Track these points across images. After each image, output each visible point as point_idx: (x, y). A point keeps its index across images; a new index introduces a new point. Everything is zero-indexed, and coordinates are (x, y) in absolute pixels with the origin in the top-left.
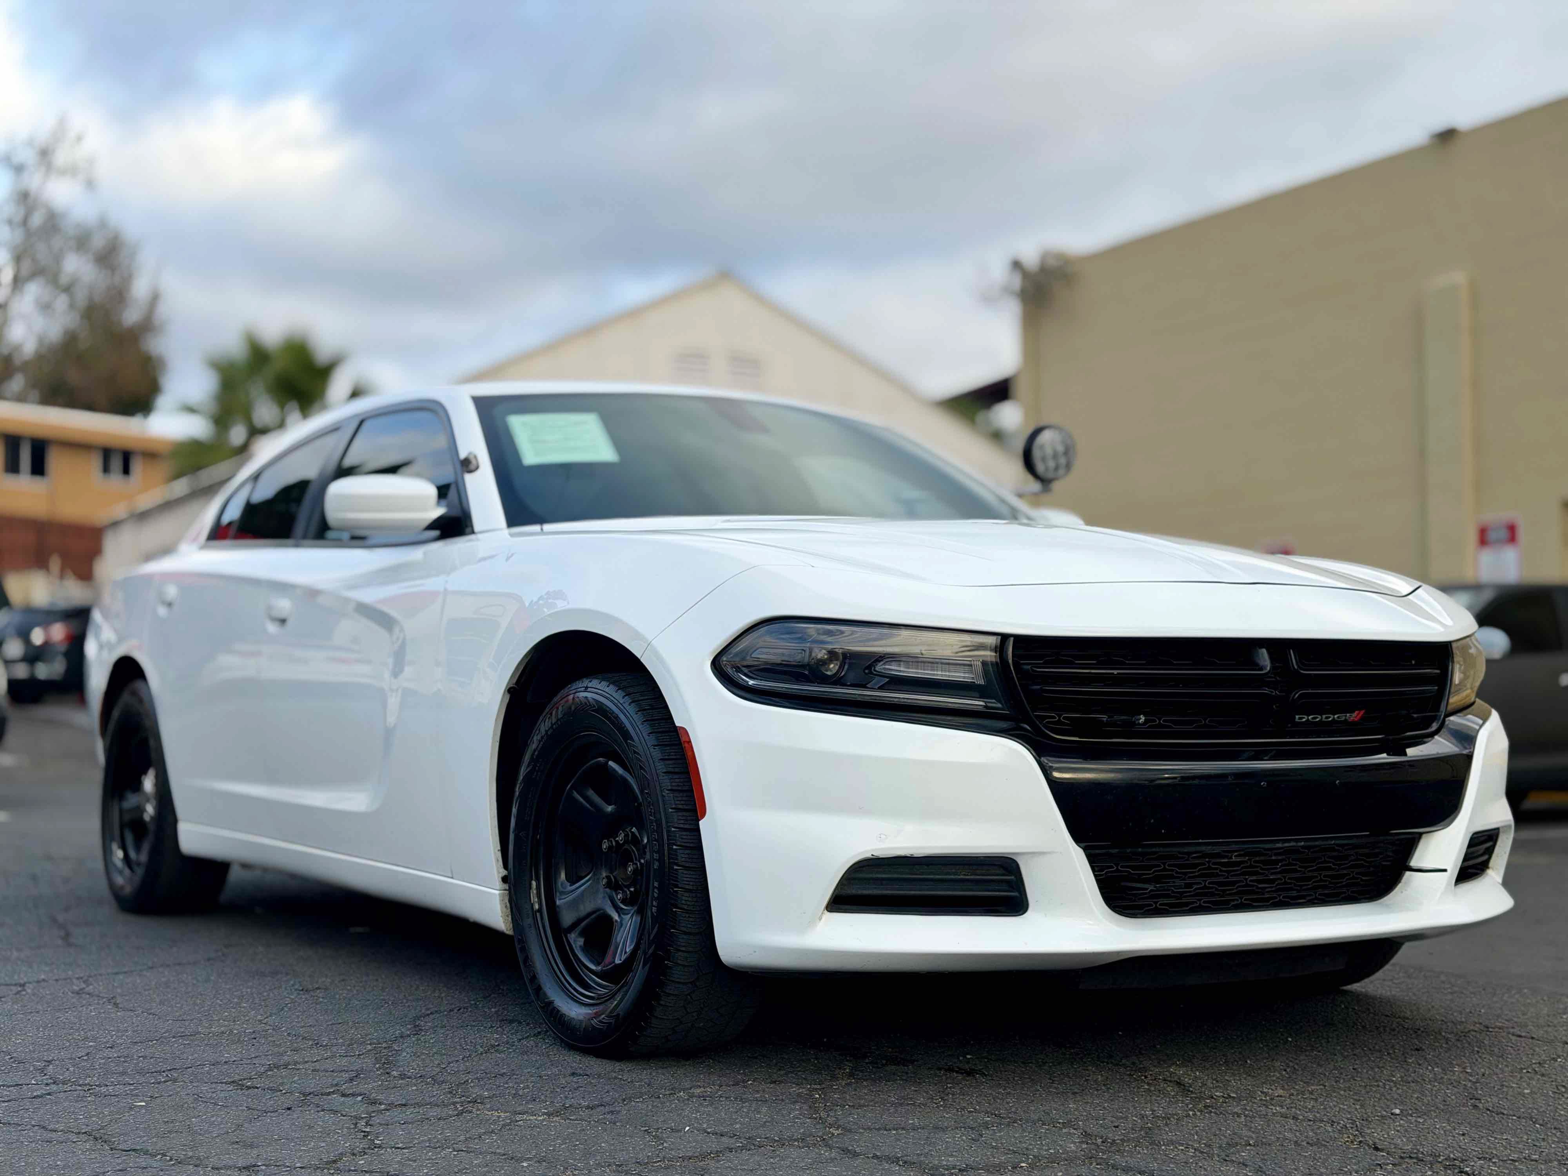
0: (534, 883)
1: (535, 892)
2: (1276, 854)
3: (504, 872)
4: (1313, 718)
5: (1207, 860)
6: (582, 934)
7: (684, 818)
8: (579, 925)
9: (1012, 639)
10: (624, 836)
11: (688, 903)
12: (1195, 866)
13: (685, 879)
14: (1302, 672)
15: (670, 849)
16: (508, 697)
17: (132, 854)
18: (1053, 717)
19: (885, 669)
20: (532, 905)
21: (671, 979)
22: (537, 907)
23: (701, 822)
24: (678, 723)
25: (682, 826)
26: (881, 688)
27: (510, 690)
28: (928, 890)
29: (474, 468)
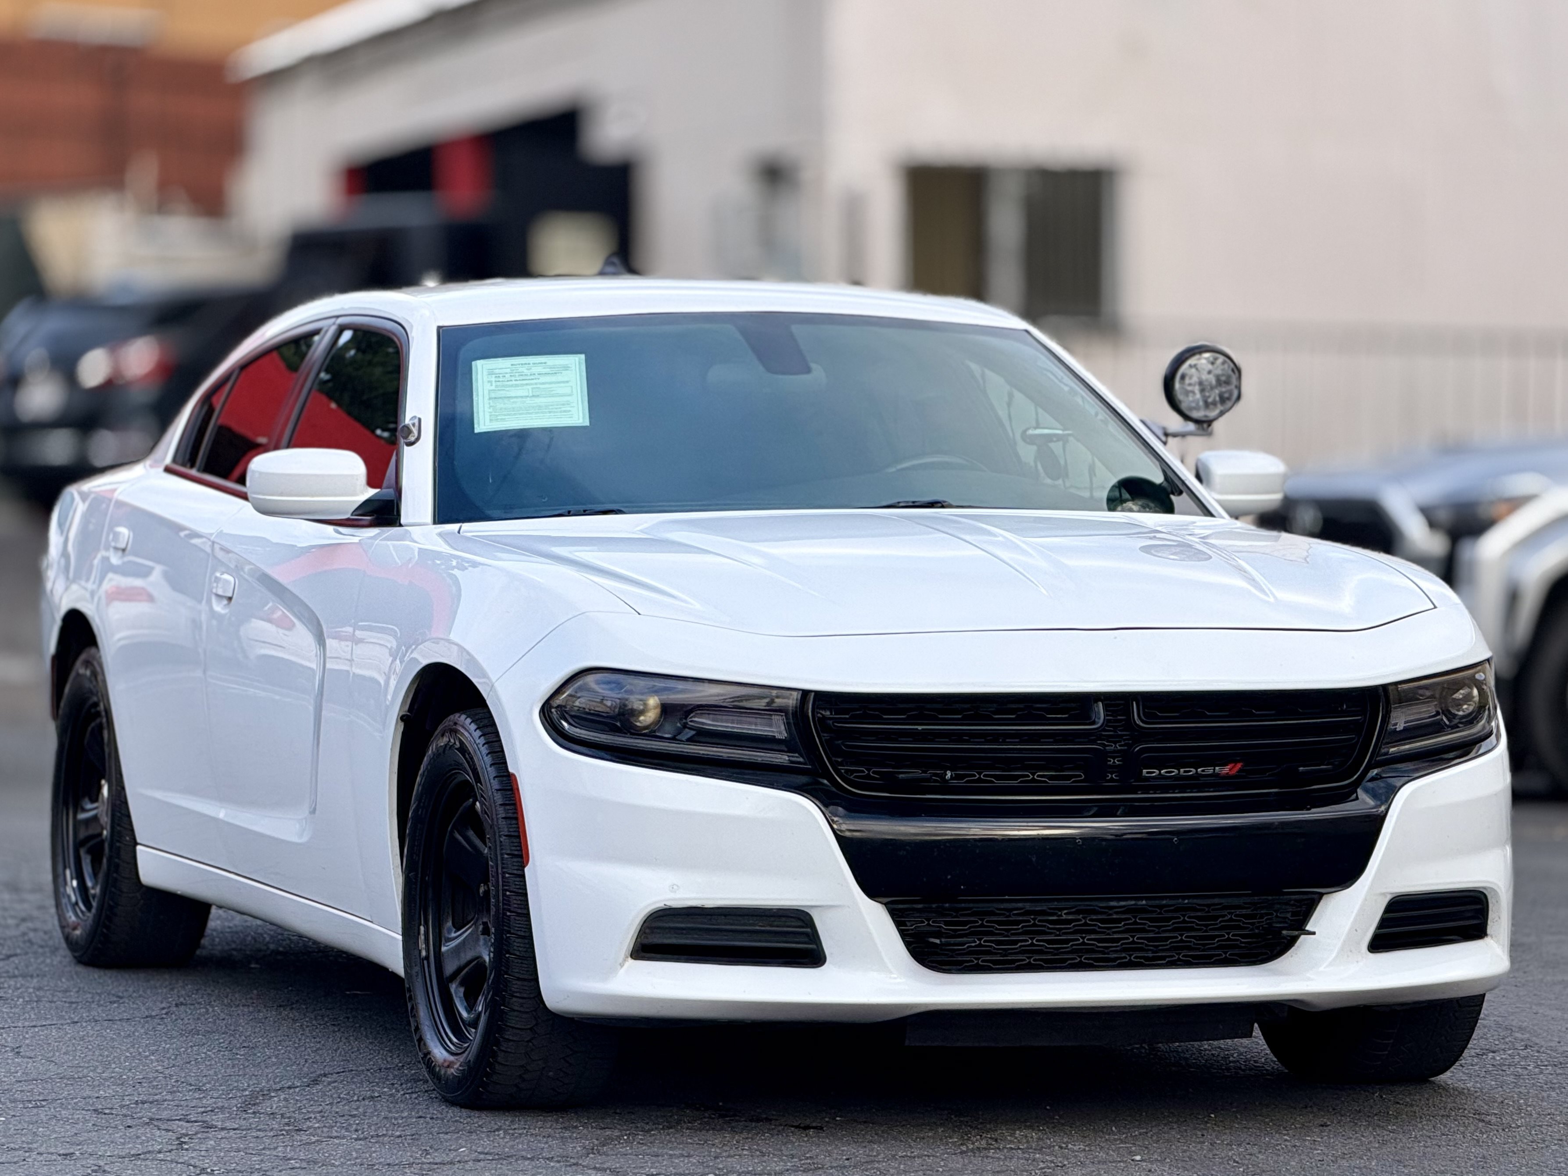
0: (422, 928)
2: (1117, 913)
4: (1166, 772)
5: (1032, 917)
6: (462, 984)
8: (460, 974)
9: (813, 694)
11: (520, 949)
12: (1017, 923)
13: (517, 925)
14: (1146, 725)
15: (504, 895)
16: (401, 726)
17: (88, 884)
18: (862, 772)
19: (694, 721)
20: (420, 951)
21: (508, 1024)
22: (424, 953)
23: (526, 869)
24: (511, 770)
25: (515, 872)
26: (691, 740)
27: (403, 718)
28: (727, 940)
29: (412, 439)
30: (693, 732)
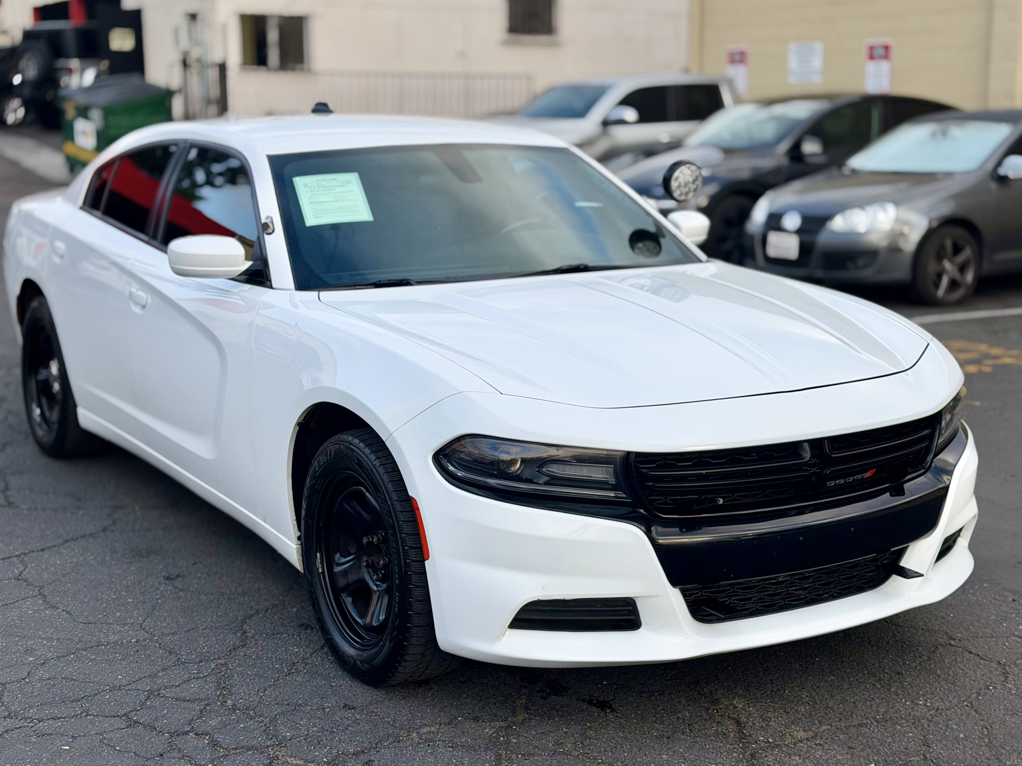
0: (319, 555)
1: (319, 560)
3: (298, 534)
4: (839, 482)
6: (351, 595)
7: (414, 553)
8: (349, 588)
9: (634, 454)
10: (377, 540)
12: (754, 587)
13: (416, 594)
14: (833, 455)
16: (297, 428)
17: (47, 413)
18: (662, 500)
19: (548, 470)
20: (318, 569)
22: (320, 570)
23: (426, 562)
24: (411, 493)
26: (546, 483)
27: (298, 424)
28: (575, 616)
29: (271, 231)
30: (546, 478)
